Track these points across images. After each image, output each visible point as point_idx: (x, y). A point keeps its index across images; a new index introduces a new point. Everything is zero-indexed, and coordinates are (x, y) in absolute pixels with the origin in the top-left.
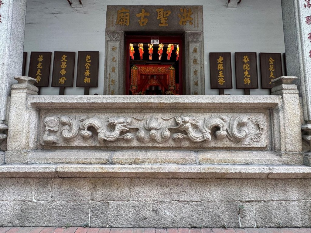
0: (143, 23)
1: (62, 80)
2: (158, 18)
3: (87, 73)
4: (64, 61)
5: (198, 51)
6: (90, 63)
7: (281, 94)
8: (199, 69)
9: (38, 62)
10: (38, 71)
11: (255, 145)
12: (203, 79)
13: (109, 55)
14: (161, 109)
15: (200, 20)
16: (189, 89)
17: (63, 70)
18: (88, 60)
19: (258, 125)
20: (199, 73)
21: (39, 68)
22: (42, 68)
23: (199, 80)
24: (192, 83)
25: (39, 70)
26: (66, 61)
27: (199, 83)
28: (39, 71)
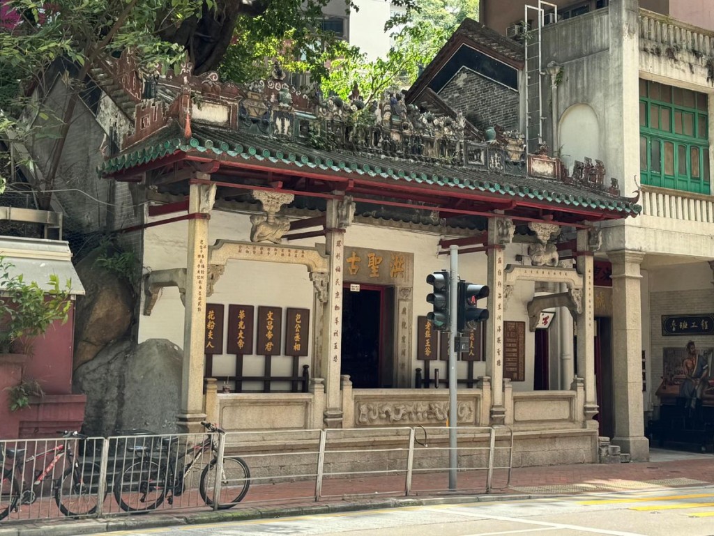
0: (353, 270)
1: (269, 346)
2: (369, 266)
3: (297, 337)
4: (270, 320)
5: (407, 311)
6: (300, 324)
7: (482, 388)
8: (407, 336)
9: (239, 320)
10: (239, 332)
11: (468, 421)
12: (410, 347)
13: (317, 312)
14: (421, 398)
15: (411, 272)
16: (398, 359)
17: (270, 332)
18: (298, 320)
19: (470, 409)
20: (406, 340)
21: (241, 329)
22: (244, 328)
23: (407, 348)
24: (400, 352)
25: (241, 331)
26: (272, 319)
27: (407, 353)
28: (241, 333)
